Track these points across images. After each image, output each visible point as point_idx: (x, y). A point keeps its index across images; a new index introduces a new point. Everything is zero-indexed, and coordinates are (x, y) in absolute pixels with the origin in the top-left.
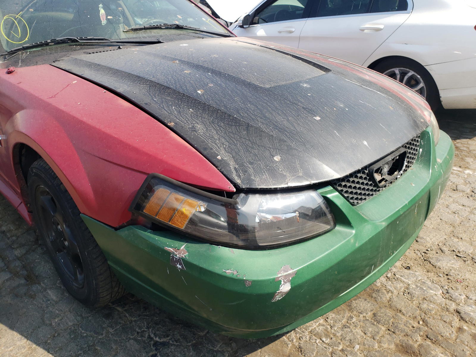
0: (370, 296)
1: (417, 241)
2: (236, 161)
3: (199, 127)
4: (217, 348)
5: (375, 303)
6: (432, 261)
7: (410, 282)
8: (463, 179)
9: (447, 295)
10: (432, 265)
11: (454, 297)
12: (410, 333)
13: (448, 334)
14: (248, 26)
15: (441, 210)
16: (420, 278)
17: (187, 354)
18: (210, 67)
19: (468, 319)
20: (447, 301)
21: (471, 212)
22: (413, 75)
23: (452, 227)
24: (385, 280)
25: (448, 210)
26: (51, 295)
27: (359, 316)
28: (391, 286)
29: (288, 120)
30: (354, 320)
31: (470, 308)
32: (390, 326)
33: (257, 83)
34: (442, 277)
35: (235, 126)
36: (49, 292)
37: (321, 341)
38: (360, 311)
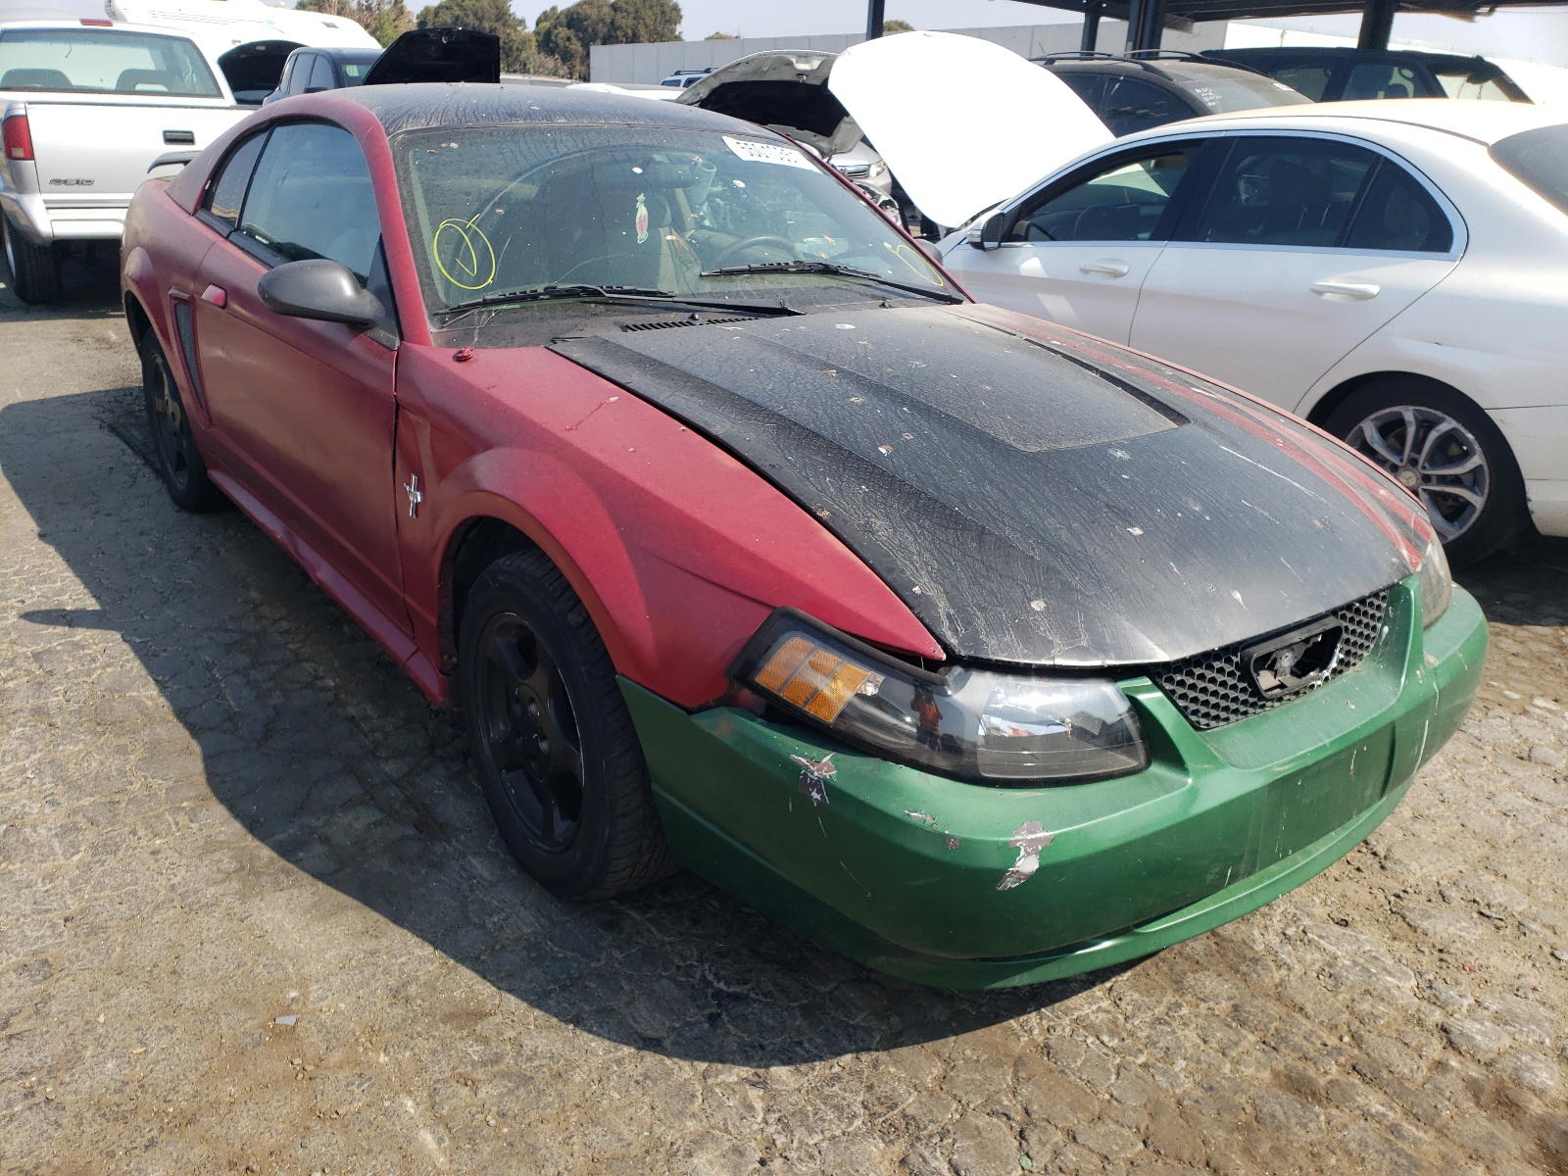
0: (1231, 968)
1: (1383, 867)
2: (951, 600)
3: (879, 524)
4: (858, 1020)
5: (1243, 985)
6: (1410, 916)
7: (1339, 953)
8: (1557, 732)
9: (1428, 991)
10: (1408, 924)
11: (1443, 997)
12: (1312, 1054)
13: (1406, 1071)
14: (996, 244)
15: (1470, 804)
16: (1368, 948)
17: (789, 1022)
18: (907, 391)
19: (1465, 1048)
20: (1425, 1003)
21: (1554, 819)
22: (1454, 429)
23: (1487, 847)
24: (1278, 940)
25: (1489, 805)
26: (479, 867)
27: (1198, 1006)
28: (1290, 955)
29: (1069, 529)
30: (1185, 1011)
31: (1478, 1026)
32: (1269, 1035)
33: (1010, 440)
34: (1427, 953)
35: (956, 529)
36: (474, 861)
37: (1098, 1042)
38: (1201, 996)
